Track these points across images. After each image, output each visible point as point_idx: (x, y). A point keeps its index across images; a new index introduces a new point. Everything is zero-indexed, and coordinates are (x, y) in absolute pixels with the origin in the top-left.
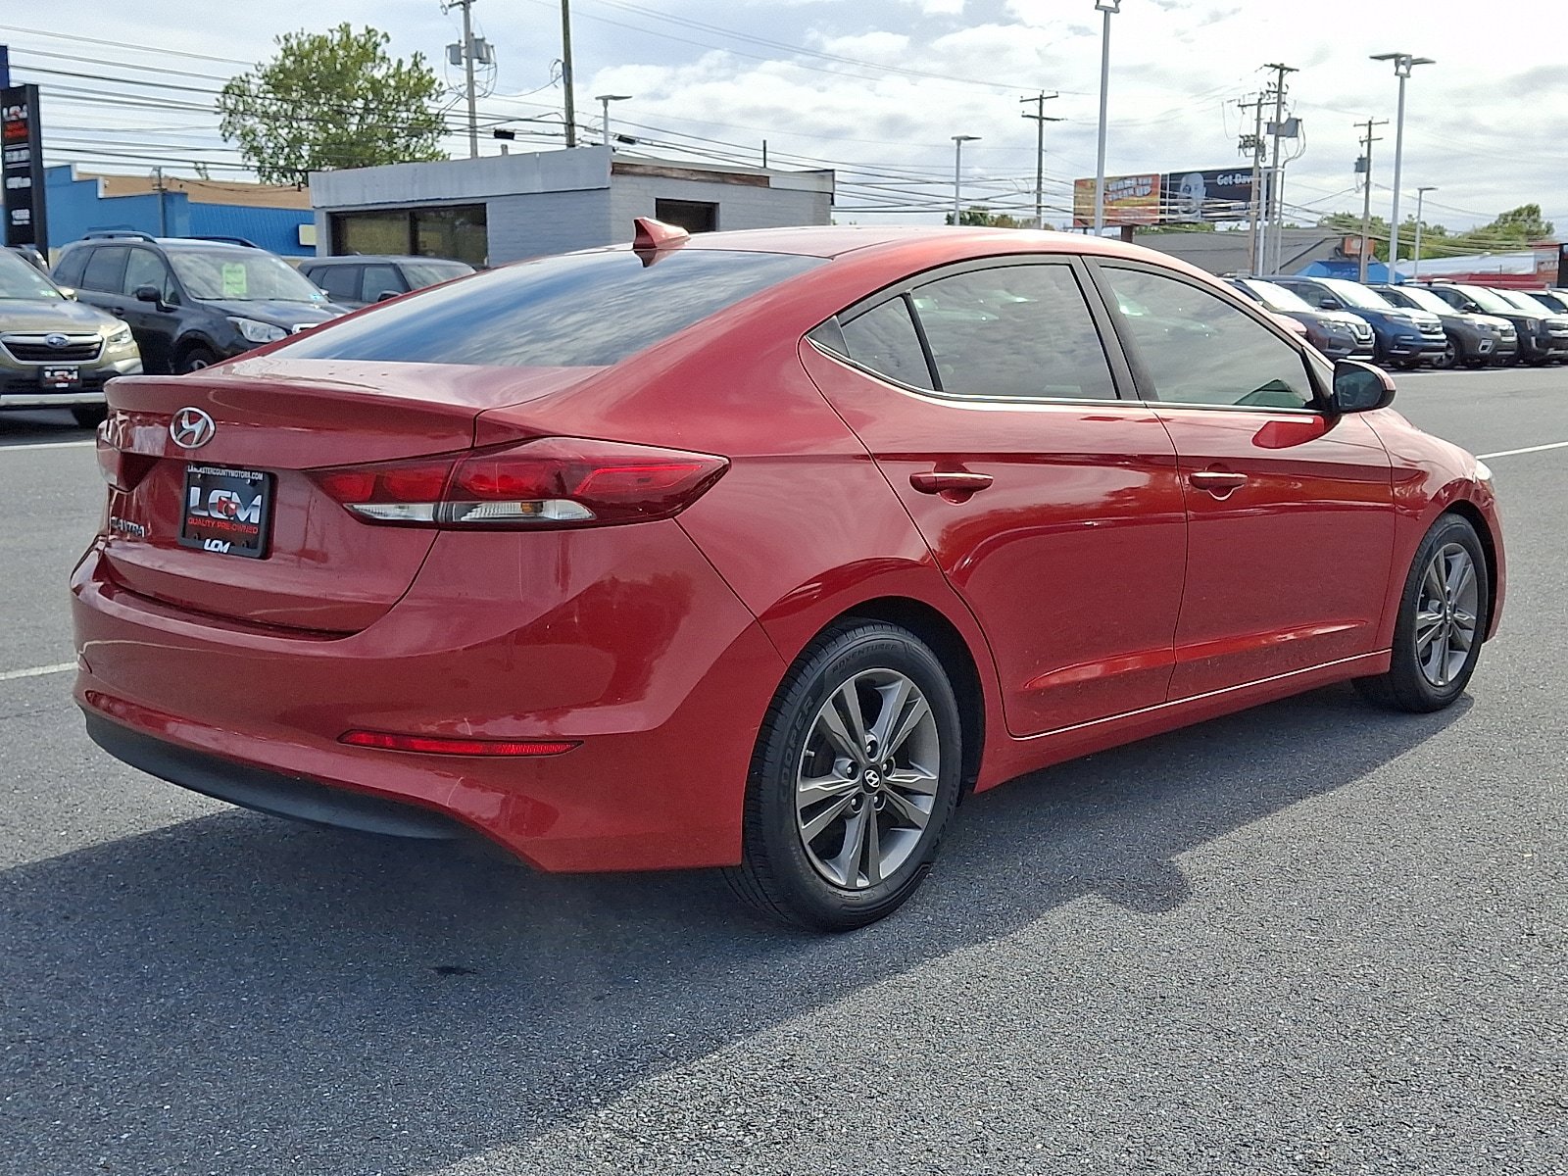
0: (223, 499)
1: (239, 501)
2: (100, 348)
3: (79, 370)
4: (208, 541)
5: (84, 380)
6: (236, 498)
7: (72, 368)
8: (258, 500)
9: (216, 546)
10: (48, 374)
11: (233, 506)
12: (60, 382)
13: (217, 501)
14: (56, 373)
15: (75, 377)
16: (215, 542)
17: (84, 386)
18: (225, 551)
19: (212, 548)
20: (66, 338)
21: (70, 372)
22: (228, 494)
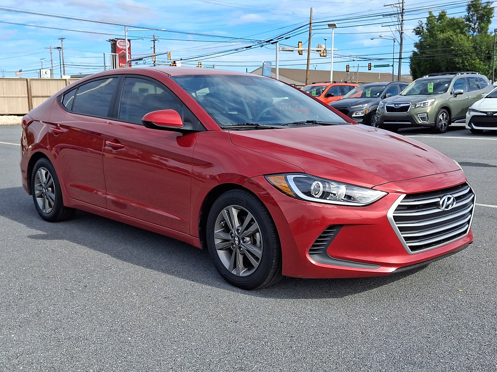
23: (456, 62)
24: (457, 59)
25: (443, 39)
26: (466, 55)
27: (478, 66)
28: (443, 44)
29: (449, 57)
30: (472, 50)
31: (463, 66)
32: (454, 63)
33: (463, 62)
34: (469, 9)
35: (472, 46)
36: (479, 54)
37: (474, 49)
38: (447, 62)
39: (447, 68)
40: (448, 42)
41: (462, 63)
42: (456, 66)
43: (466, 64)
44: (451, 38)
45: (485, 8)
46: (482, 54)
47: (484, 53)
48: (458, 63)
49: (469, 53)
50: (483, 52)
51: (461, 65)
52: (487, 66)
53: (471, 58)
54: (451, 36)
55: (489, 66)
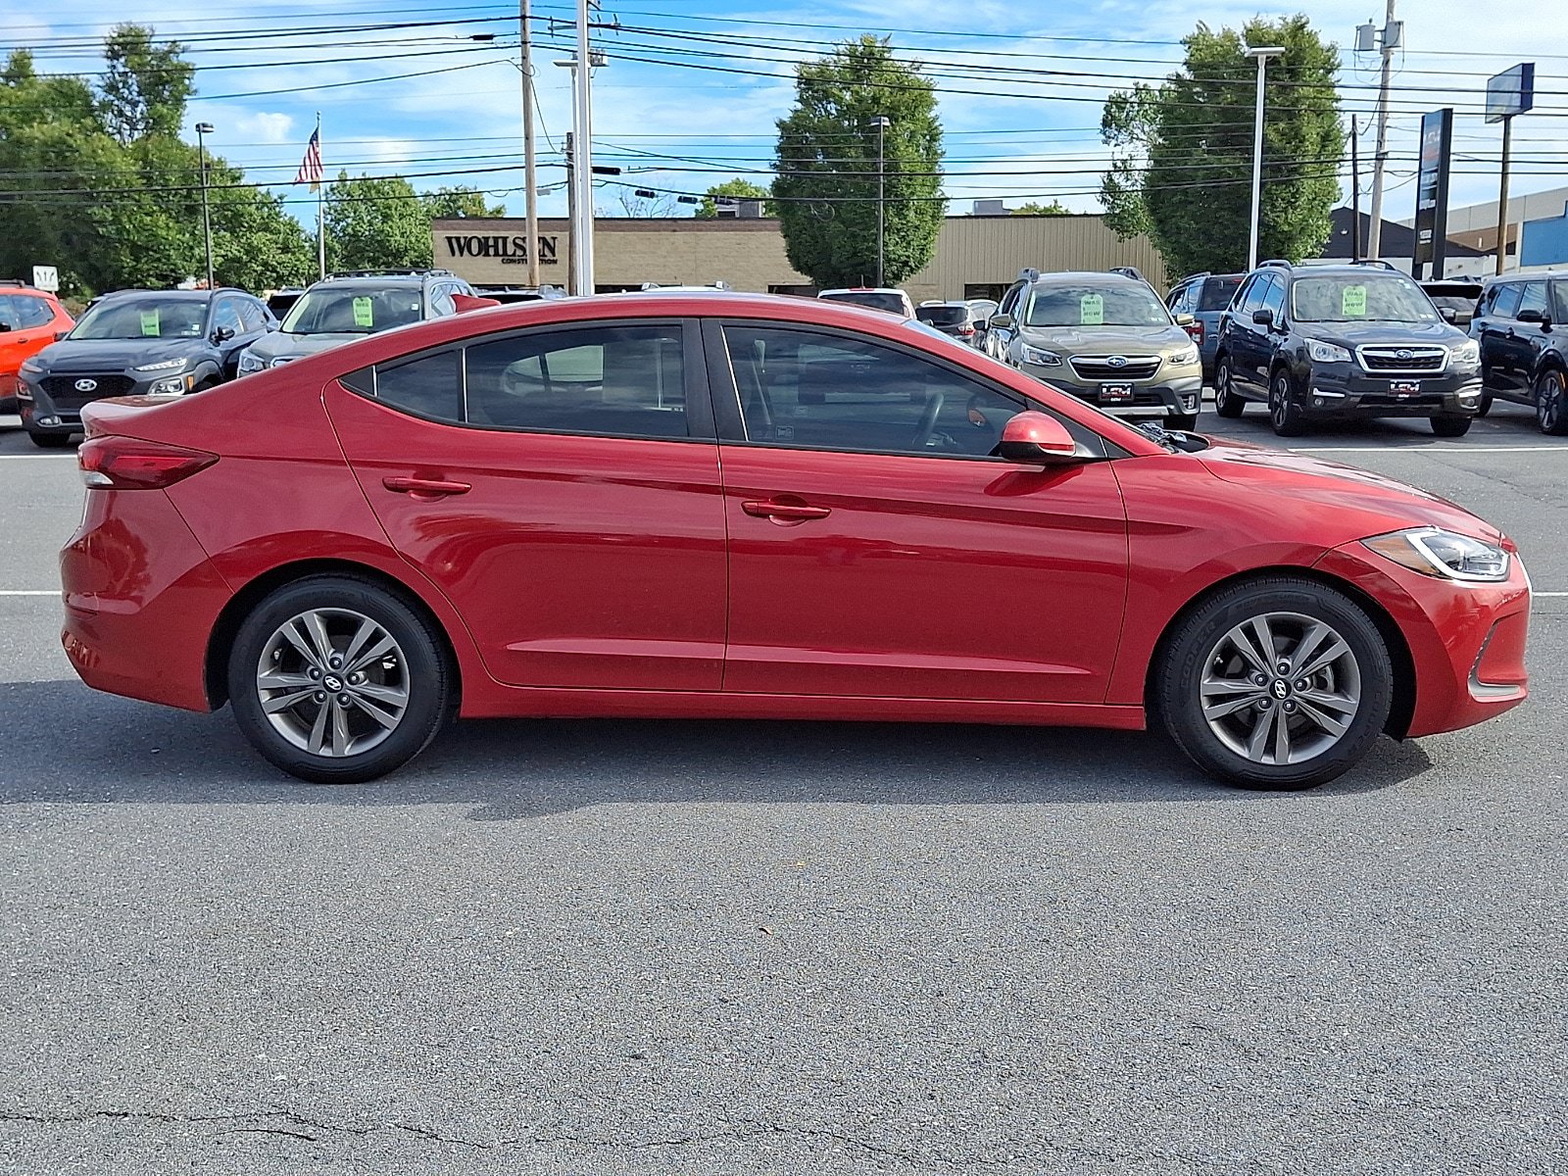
2: (1157, 368)
3: (1132, 386)
5: (1136, 395)
7: (1126, 385)
10: (1104, 390)
12: (1114, 396)
14: (1112, 389)
15: (1129, 393)
17: (1135, 400)
20: (1126, 359)
21: (1124, 388)
23: (96, 218)
24: (95, 209)
25: (45, 143)
26: (122, 198)
27: (164, 233)
28: (44, 159)
29: (70, 200)
30: (139, 183)
31: (119, 232)
32: (89, 221)
33: (116, 220)
34: (113, 55)
35: (138, 173)
36: (161, 197)
37: (145, 181)
38: (66, 216)
39: (65, 234)
40: (59, 152)
41: (112, 223)
42: (98, 232)
43: (127, 227)
44: (71, 141)
45: (164, 57)
46: (171, 198)
47: (176, 194)
48: (101, 223)
49: (132, 194)
50: (173, 192)
51: (112, 229)
52: (187, 235)
53: (140, 207)
54: (68, 135)
55: (193, 234)
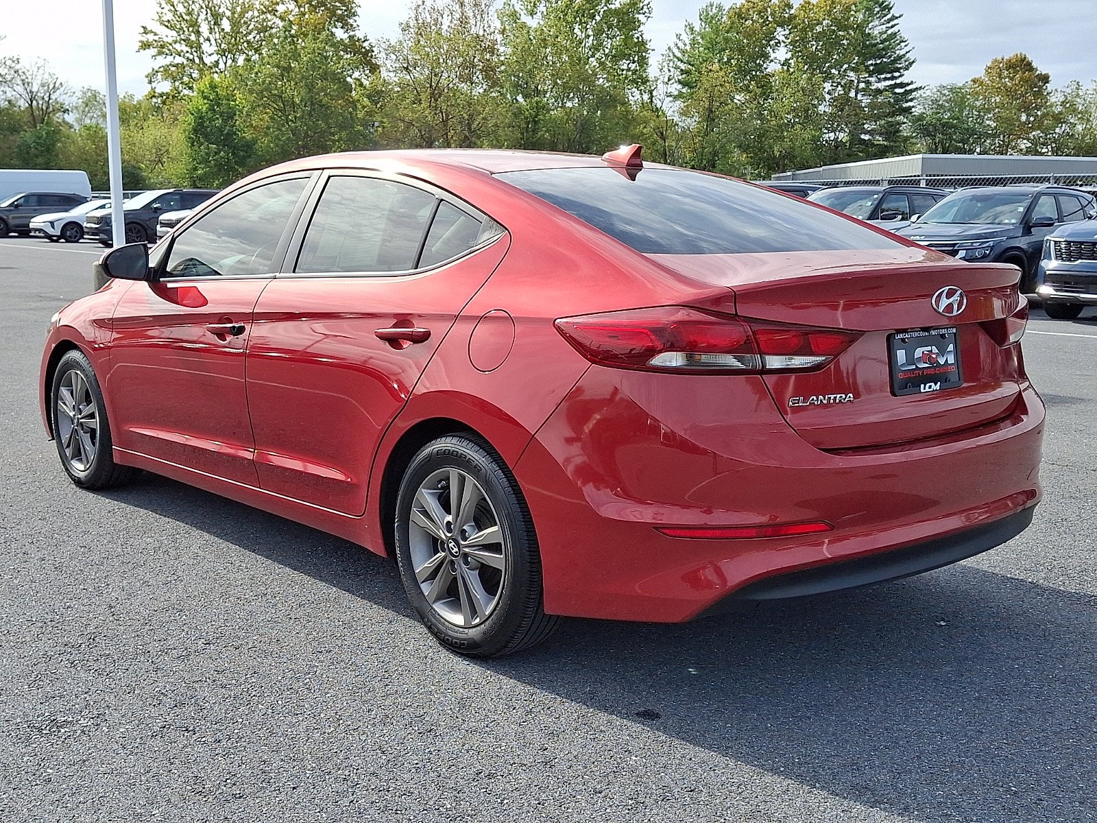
0: (925, 352)
1: (937, 351)
4: (922, 386)
6: (935, 350)
8: (951, 347)
9: (930, 387)
11: (934, 356)
13: (921, 355)
16: (928, 385)
18: (938, 389)
19: (927, 389)
22: (929, 349)
